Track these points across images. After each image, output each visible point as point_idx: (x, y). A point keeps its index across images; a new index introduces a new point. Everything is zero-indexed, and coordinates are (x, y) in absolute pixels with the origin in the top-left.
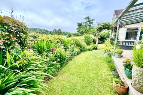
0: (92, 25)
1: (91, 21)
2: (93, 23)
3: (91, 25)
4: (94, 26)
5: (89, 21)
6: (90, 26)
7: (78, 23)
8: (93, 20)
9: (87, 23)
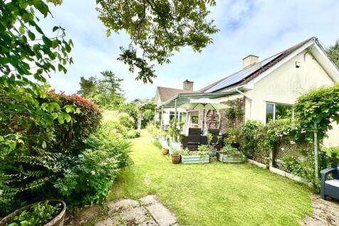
0: (117, 91)
1: (116, 82)
2: (120, 87)
3: (116, 89)
4: (123, 93)
5: (111, 81)
6: (113, 91)
7: (82, 78)
8: (119, 80)
9: (107, 83)
